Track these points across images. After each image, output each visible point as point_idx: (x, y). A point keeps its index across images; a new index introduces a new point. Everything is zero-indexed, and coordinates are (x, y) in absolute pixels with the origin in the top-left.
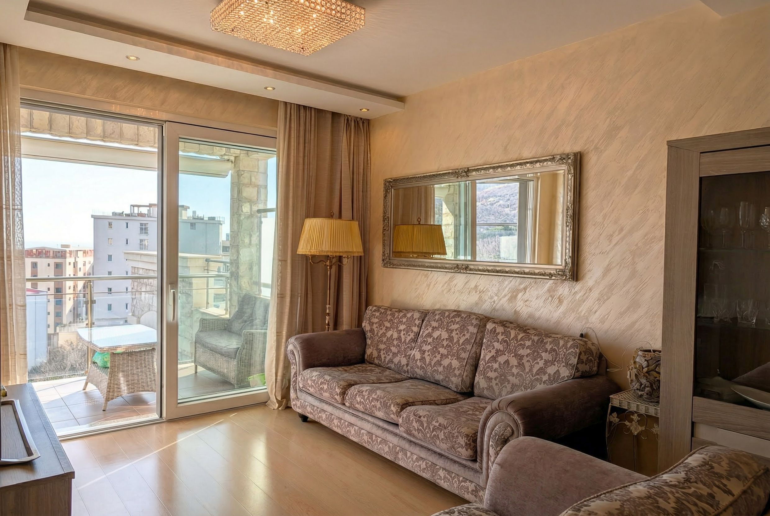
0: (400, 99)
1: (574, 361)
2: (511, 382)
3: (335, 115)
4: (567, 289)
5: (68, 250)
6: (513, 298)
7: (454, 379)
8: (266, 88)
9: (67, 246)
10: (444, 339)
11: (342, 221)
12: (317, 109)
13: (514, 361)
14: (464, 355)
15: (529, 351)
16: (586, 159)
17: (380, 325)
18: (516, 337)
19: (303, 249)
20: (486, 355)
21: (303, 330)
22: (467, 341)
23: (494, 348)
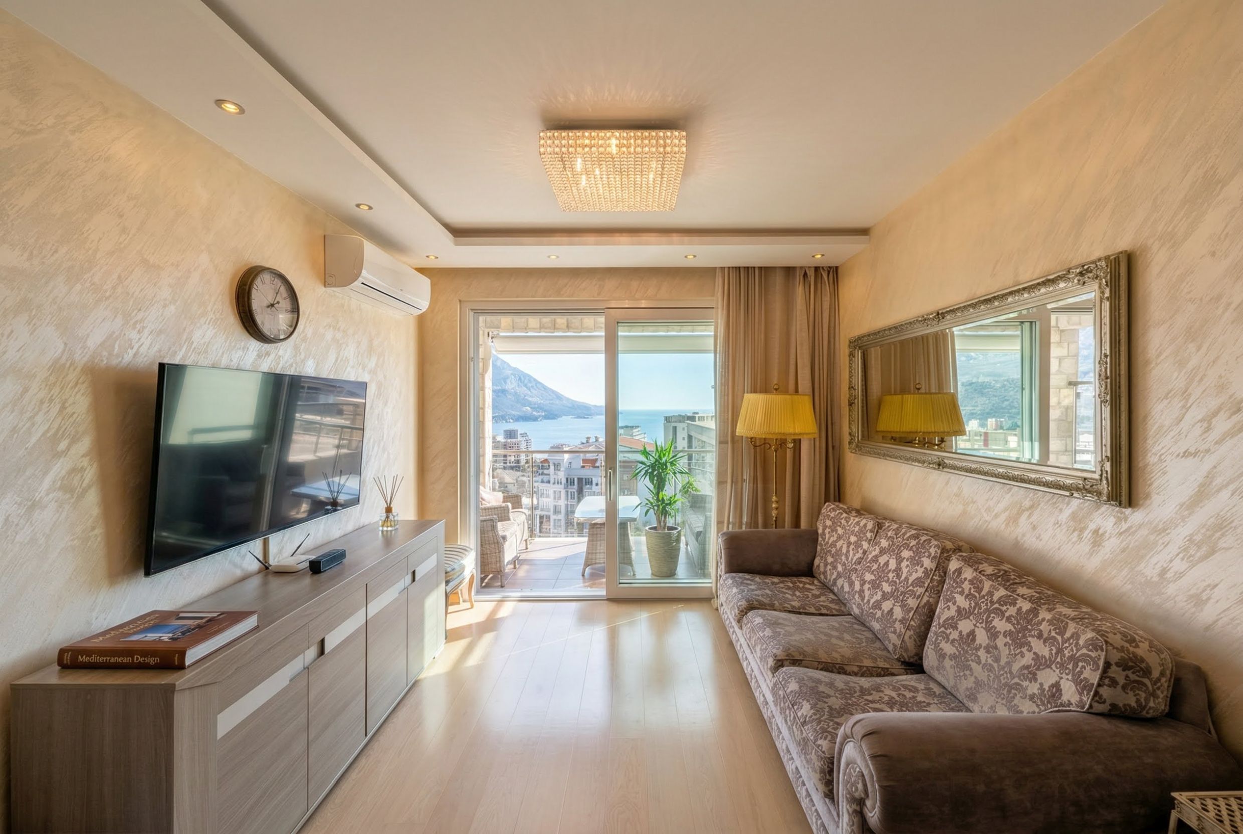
0: (864, 232)
1: (1093, 676)
2: (976, 674)
3: (789, 271)
4: (1112, 520)
5: (697, 416)
6: (1014, 520)
7: (893, 638)
8: (686, 257)
9: (697, 413)
10: (890, 571)
11: (799, 396)
12: (765, 267)
13: (982, 637)
14: (912, 602)
15: (1009, 627)
16: (1140, 264)
17: (832, 531)
18: (990, 594)
19: (740, 430)
20: (944, 612)
21: (752, 525)
22: (919, 582)
23: (954, 604)
